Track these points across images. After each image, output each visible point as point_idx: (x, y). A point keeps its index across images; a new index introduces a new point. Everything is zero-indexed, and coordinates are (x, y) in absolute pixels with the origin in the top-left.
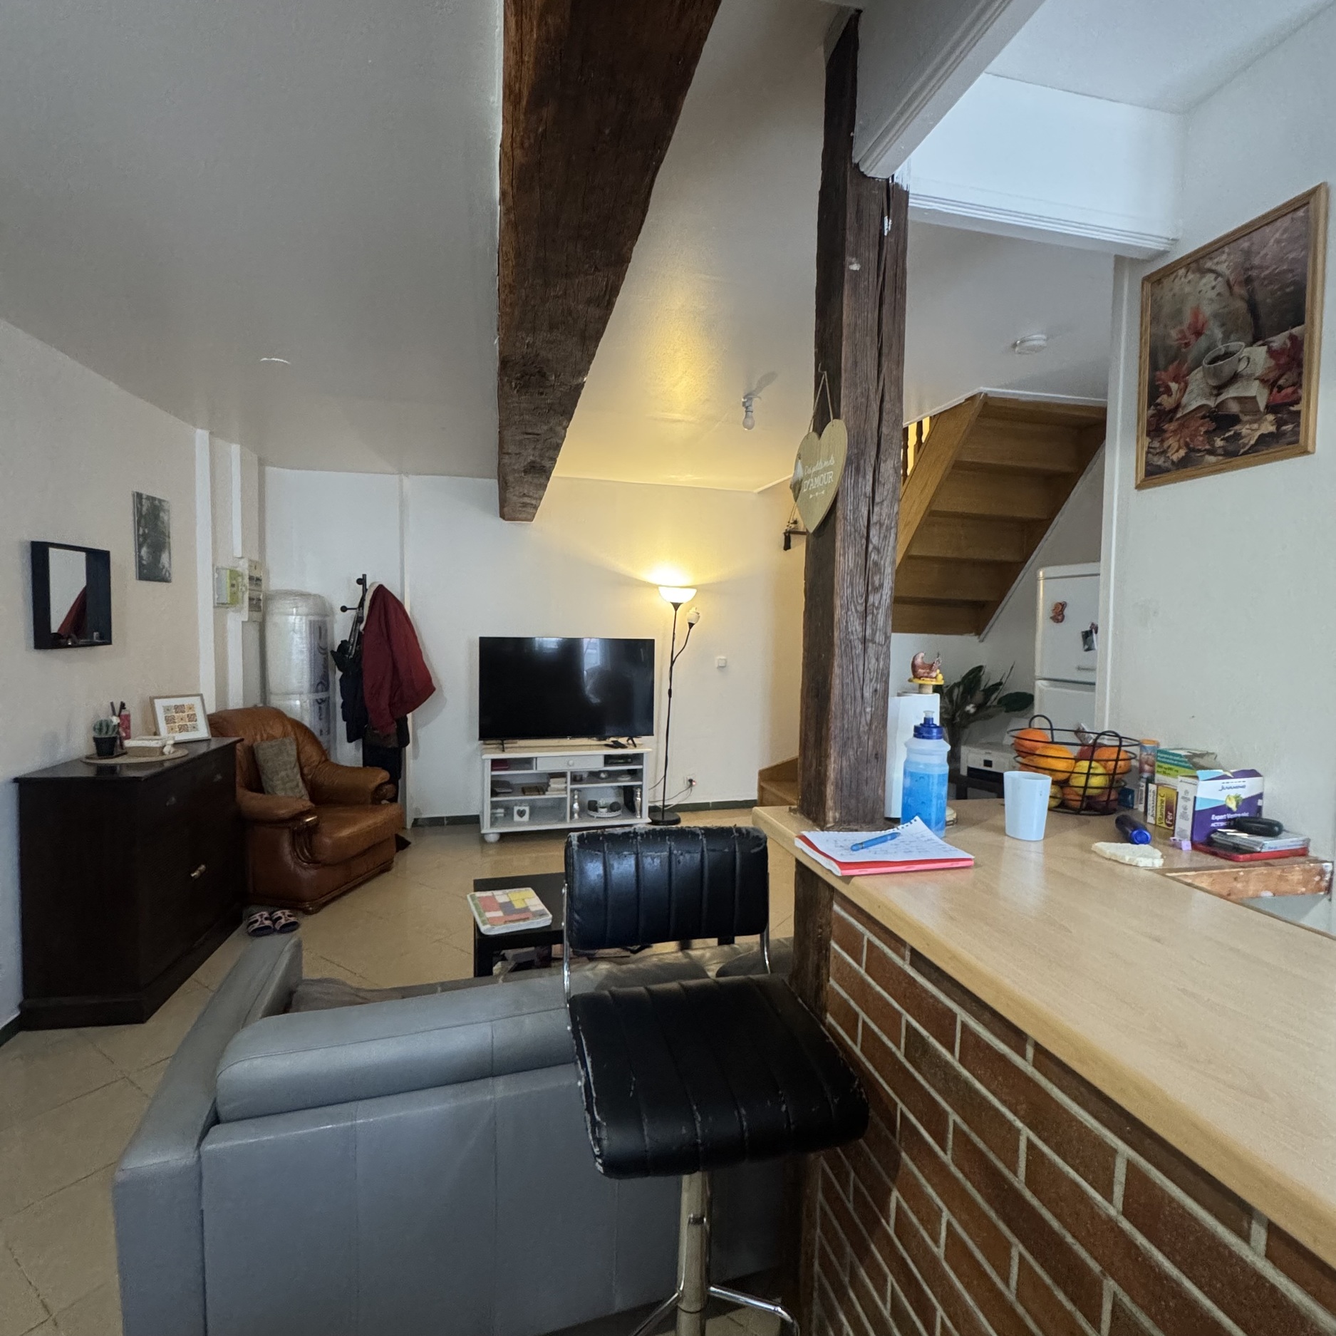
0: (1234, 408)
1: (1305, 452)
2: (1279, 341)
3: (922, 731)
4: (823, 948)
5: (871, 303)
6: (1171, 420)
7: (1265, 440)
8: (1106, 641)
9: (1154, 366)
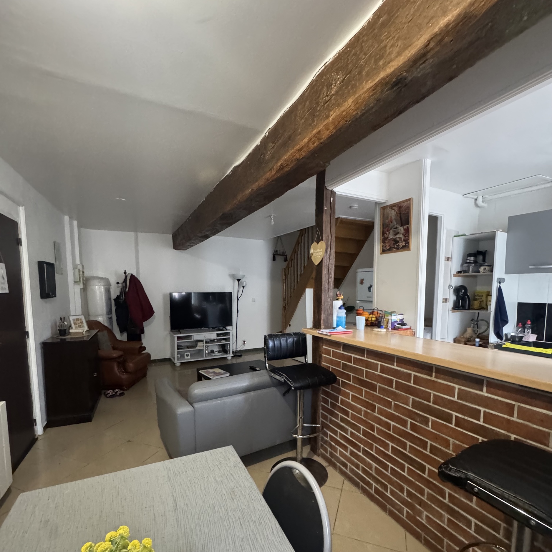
0: (398, 239)
1: (410, 250)
2: (405, 227)
3: (340, 308)
4: (321, 356)
5: (329, 216)
6: (387, 240)
7: (403, 246)
8: (375, 289)
9: (383, 228)
